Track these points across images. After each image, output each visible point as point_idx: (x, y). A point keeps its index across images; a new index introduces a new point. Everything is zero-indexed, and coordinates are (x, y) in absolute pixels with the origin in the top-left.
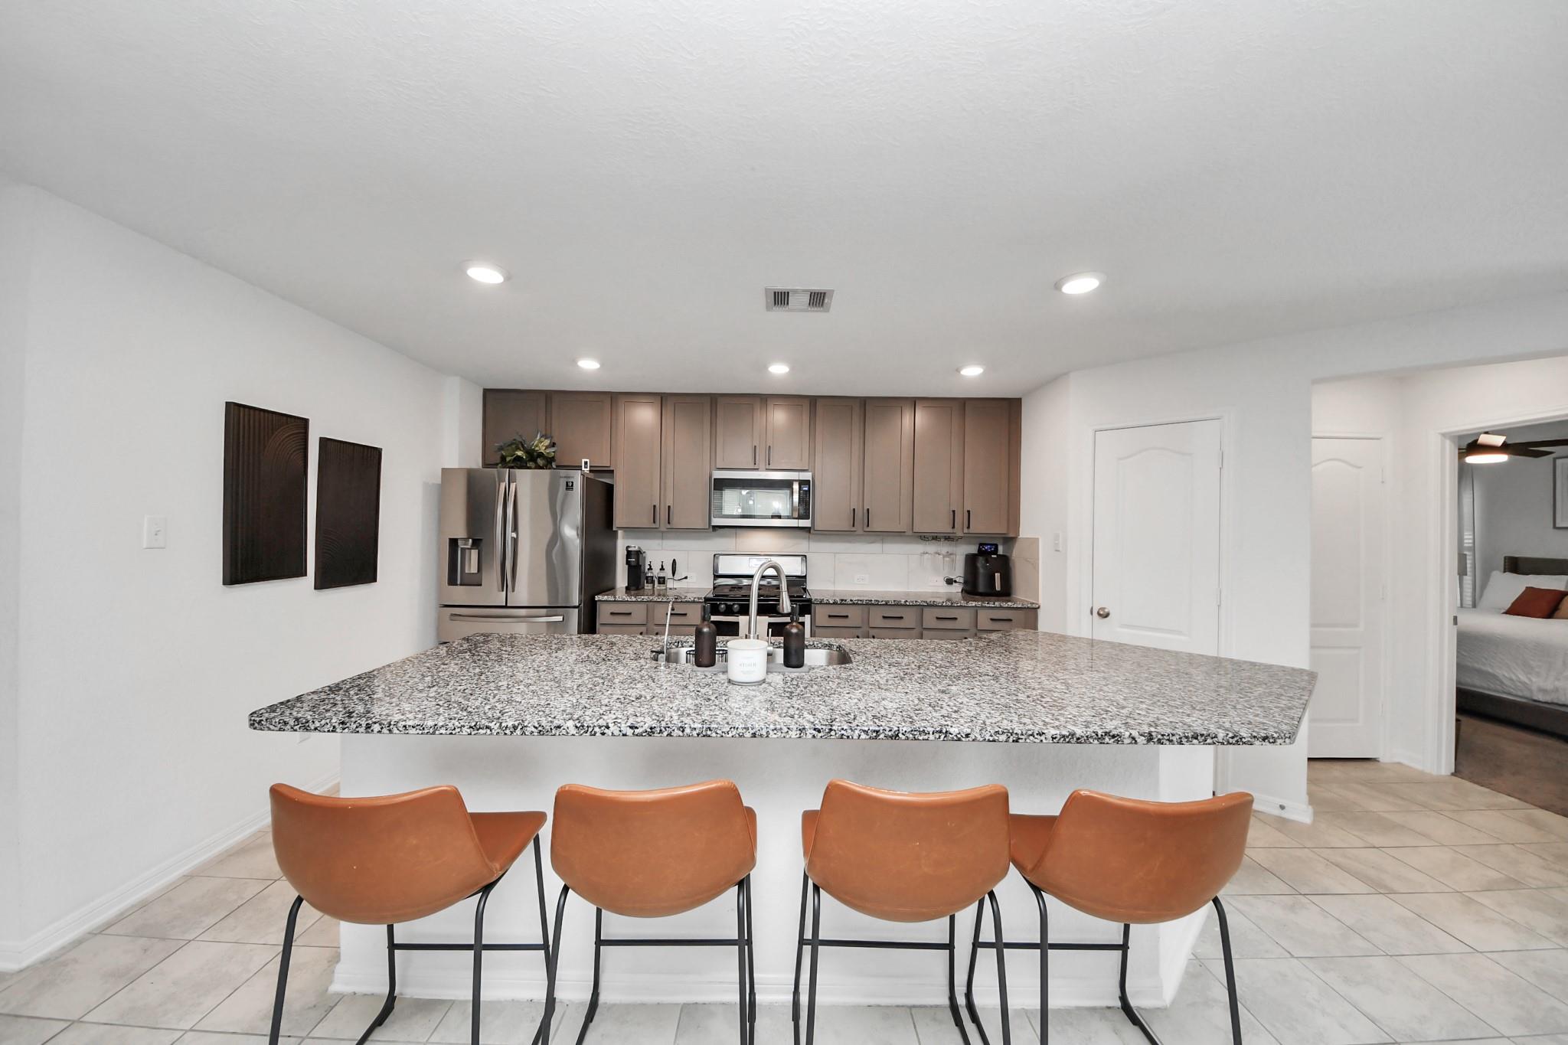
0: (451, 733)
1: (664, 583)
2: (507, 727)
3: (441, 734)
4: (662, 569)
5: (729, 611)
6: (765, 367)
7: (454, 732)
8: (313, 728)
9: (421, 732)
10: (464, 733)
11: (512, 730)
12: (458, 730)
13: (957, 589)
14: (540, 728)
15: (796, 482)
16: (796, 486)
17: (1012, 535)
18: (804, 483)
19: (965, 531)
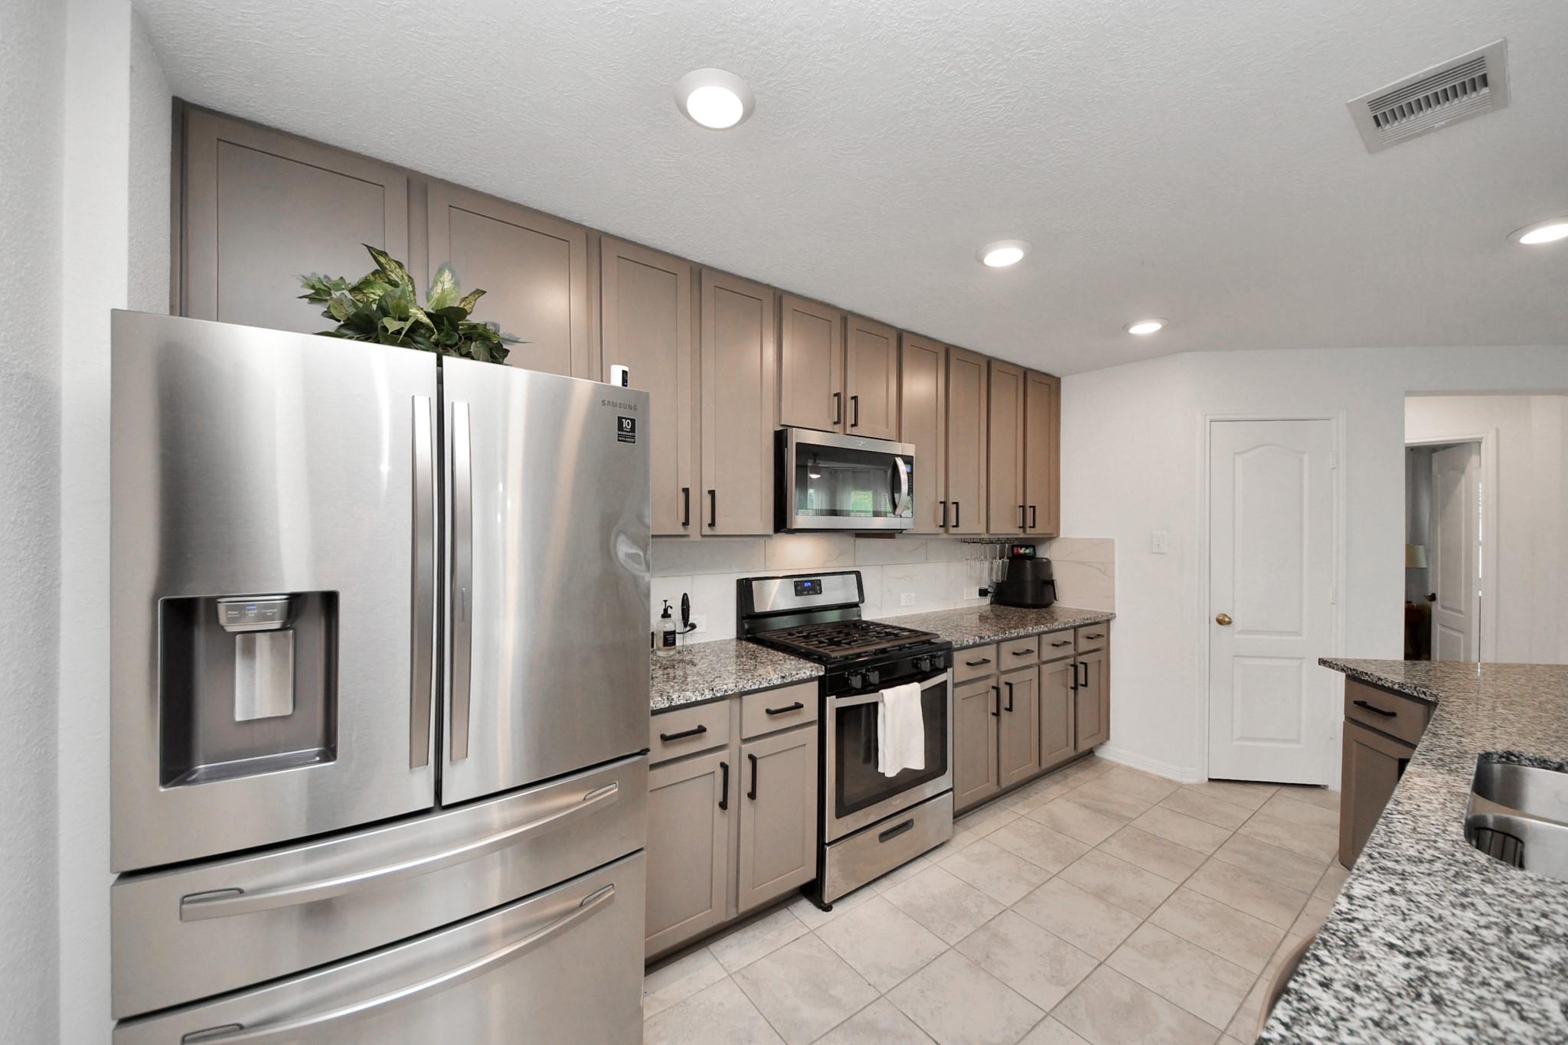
1: (674, 642)
4: (666, 615)
5: (866, 687)
15: (899, 458)
16: (900, 462)
17: (1055, 536)
18: (908, 460)
19: (1028, 530)
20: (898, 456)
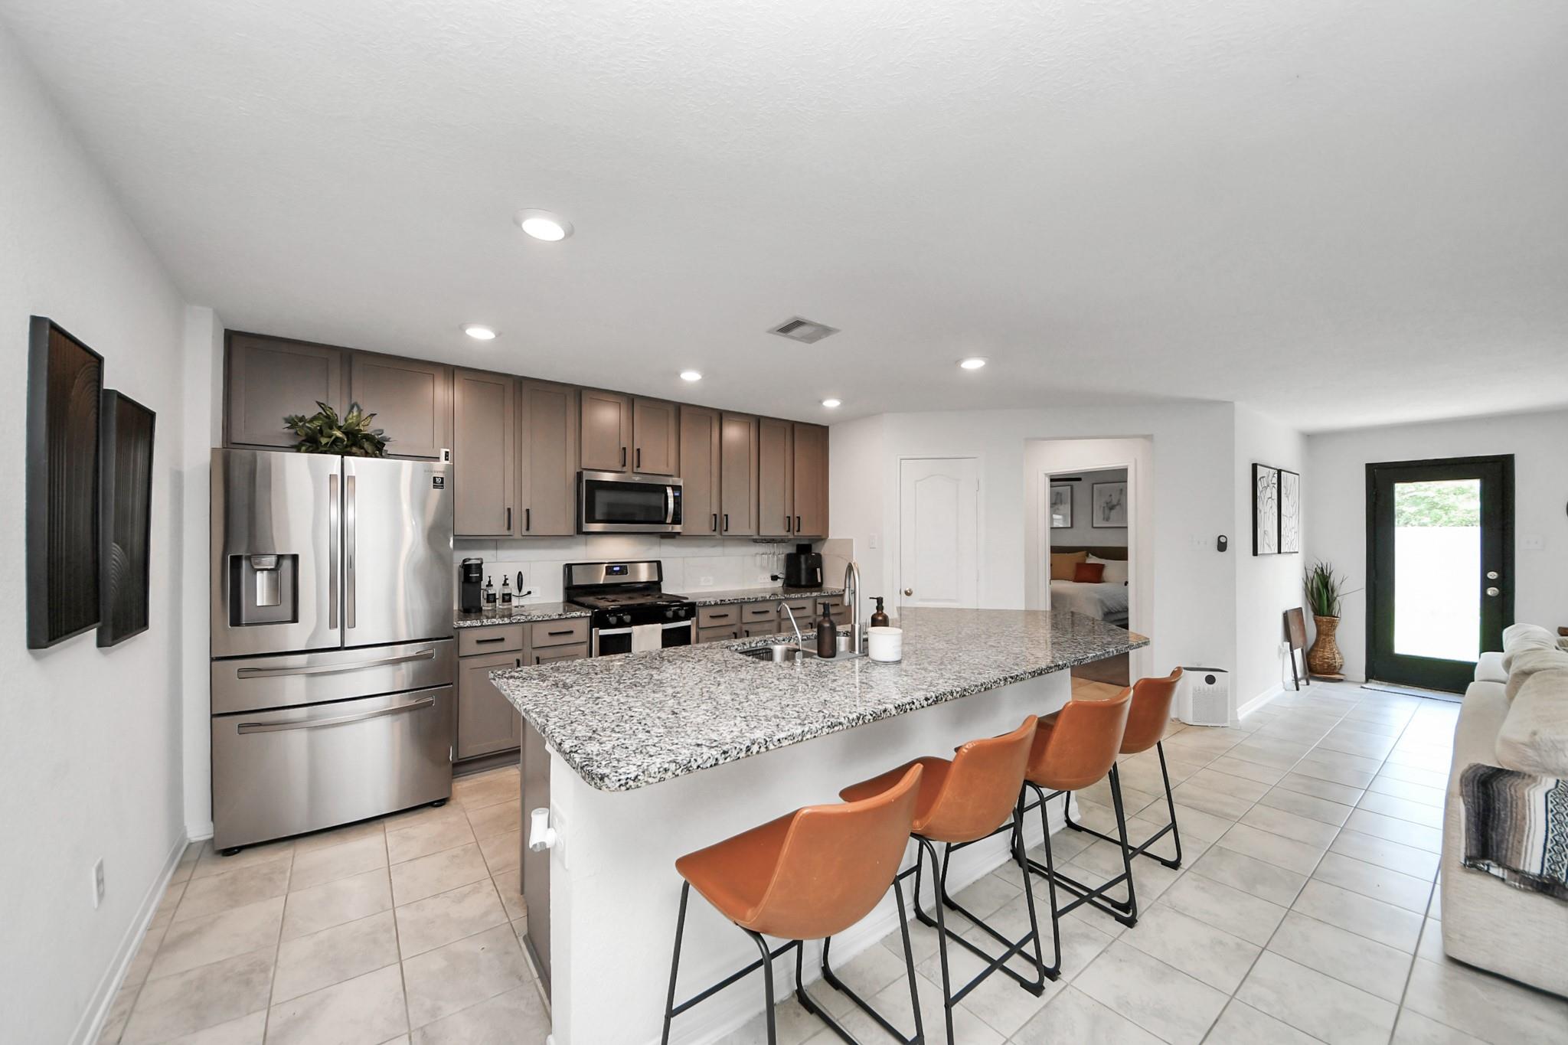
0: (815, 737)
1: (510, 600)
2: (853, 720)
3: (807, 739)
4: (505, 584)
5: (621, 624)
6: (678, 374)
7: (816, 735)
8: (695, 767)
9: (791, 742)
10: (824, 733)
11: (857, 721)
12: (819, 732)
13: (779, 583)
14: (874, 715)
15: (670, 488)
16: (670, 491)
17: (824, 537)
18: (676, 488)
19: (796, 533)
20: (669, 486)
